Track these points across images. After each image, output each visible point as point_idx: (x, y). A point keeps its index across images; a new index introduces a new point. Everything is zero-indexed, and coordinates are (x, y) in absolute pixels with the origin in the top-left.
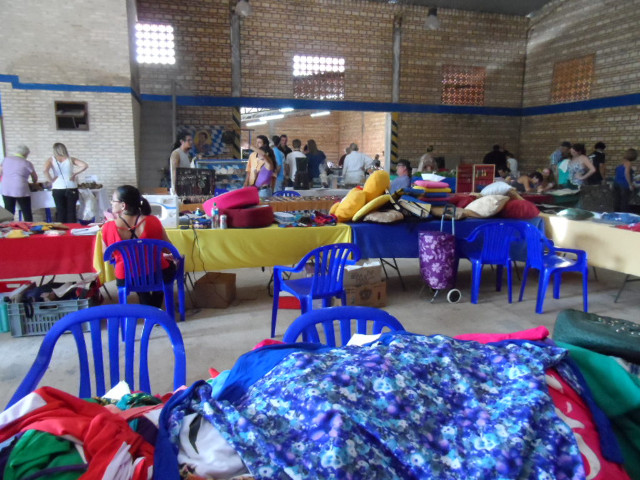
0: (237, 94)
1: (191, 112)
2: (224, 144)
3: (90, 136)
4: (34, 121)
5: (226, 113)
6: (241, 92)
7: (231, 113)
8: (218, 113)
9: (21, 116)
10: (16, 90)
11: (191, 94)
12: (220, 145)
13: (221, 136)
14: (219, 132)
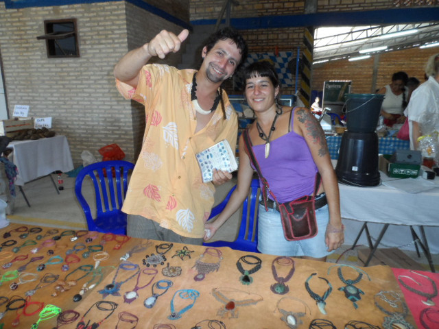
0: (311, 9)
1: (254, 37)
2: (290, 75)
3: (81, 63)
4: (27, 48)
5: (295, 36)
6: (317, 7)
7: (301, 35)
8: (285, 36)
9: (15, 42)
10: (9, 11)
11: (255, 15)
12: (285, 76)
13: (286, 65)
14: (285, 60)
